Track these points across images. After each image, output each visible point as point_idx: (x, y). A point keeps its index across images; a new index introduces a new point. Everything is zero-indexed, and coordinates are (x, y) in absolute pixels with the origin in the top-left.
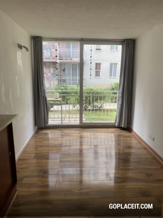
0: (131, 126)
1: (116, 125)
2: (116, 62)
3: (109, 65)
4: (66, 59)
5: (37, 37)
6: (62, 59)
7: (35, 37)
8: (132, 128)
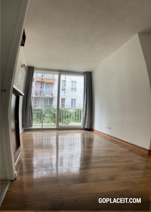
0: (93, 127)
1: (82, 127)
2: (75, 98)
3: (71, 100)
4: (41, 95)
5: (31, 67)
6: (37, 95)
7: (30, 67)
8: (93, 128)
